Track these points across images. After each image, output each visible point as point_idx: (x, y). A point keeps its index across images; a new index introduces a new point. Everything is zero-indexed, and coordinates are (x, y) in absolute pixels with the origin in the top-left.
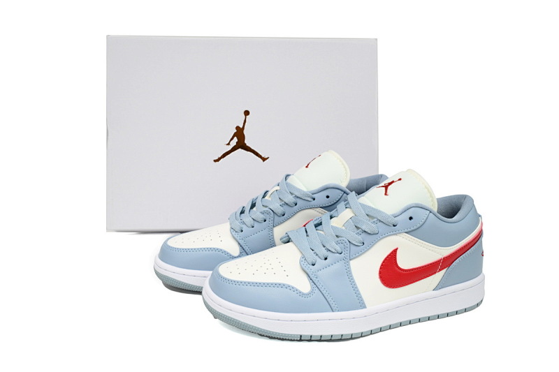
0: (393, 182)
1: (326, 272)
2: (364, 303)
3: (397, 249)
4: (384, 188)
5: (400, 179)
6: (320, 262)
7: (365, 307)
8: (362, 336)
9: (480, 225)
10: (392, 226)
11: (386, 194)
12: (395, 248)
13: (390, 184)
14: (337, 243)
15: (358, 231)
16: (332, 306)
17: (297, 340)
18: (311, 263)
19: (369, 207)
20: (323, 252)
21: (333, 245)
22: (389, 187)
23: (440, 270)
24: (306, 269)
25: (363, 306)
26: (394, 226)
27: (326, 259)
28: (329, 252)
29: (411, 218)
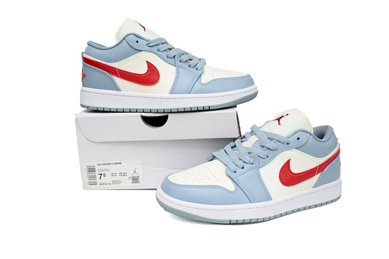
0: (283, 116)
1: (243, 176)
2: (270, 197)
3: (290, 160)
4: (277, 121)
5: (287, 115)
6: (239, 171)
7: (271, 199)
8: (270, 220)
9: (338, 145)
10: (286, 144)
11: (279, 124)
12: (289, 159)
13: (281, 118)
14: (250, 157)
15: (264, 148)
16: (250, 199)
17: (227, 224)
18: (233, 171)
19: (270, 133)
20: (241, 163)
21: (247, 158)
22: (281, 120)
23: (317, 173)
24: (230, 175)
25: (270, 199)
26: (288, 144)
27: (243, 168)
28: (245, 163)
29: (298, 139)
